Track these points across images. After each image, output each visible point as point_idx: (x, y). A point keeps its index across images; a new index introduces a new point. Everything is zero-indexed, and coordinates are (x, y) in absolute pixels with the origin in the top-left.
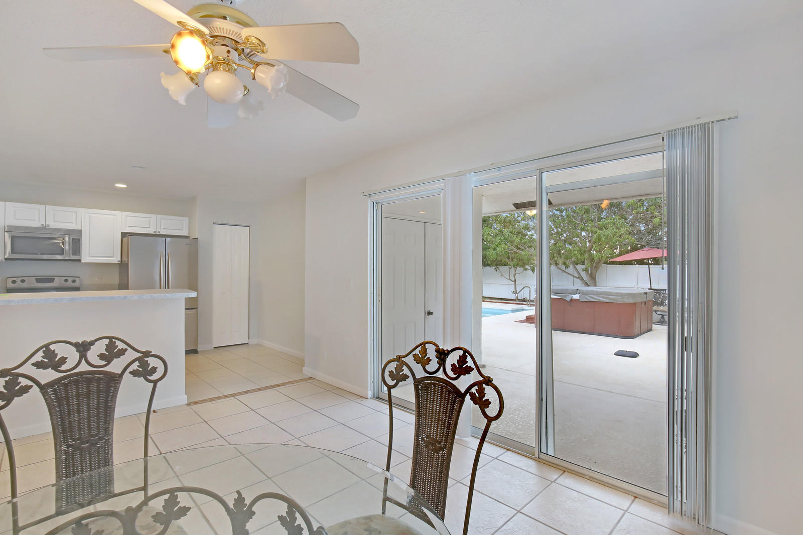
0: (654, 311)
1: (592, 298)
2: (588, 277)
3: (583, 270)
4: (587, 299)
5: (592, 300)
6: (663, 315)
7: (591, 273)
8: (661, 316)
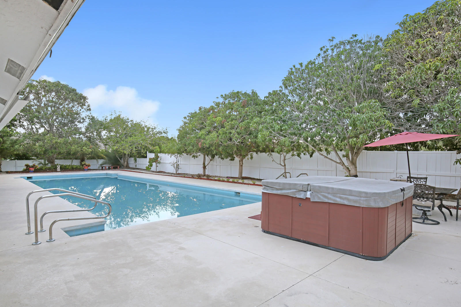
0: (414, 205)
1: (325, 197)
2: (349, 162)
3: (344, 156)
4: (319, 198)
5: (326, 200)
6: (425, 211)
7: (352, 159)
8: (422, 211)
